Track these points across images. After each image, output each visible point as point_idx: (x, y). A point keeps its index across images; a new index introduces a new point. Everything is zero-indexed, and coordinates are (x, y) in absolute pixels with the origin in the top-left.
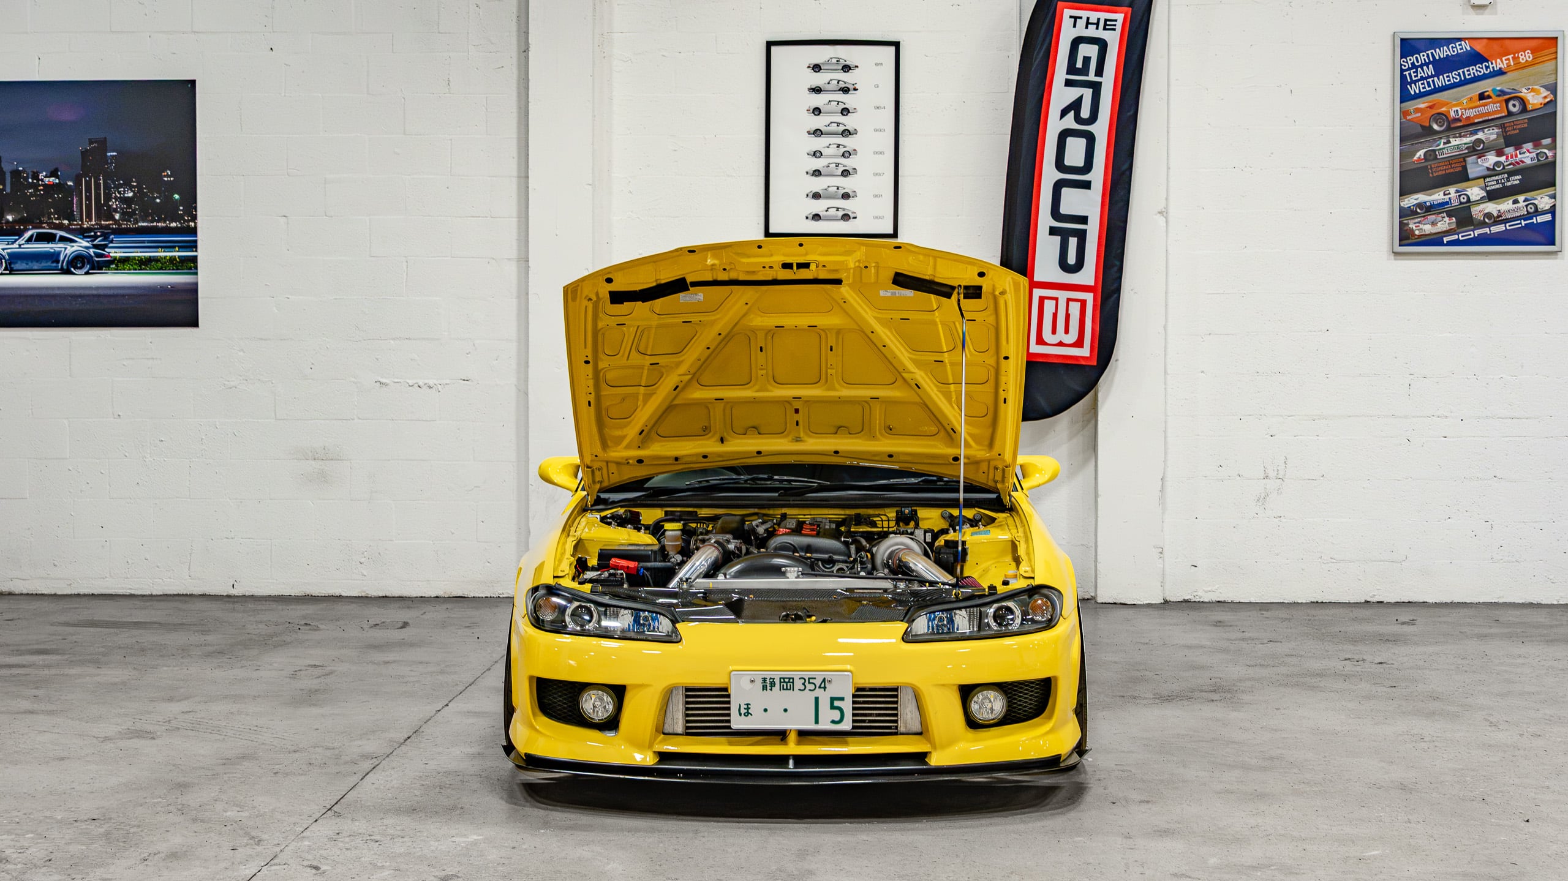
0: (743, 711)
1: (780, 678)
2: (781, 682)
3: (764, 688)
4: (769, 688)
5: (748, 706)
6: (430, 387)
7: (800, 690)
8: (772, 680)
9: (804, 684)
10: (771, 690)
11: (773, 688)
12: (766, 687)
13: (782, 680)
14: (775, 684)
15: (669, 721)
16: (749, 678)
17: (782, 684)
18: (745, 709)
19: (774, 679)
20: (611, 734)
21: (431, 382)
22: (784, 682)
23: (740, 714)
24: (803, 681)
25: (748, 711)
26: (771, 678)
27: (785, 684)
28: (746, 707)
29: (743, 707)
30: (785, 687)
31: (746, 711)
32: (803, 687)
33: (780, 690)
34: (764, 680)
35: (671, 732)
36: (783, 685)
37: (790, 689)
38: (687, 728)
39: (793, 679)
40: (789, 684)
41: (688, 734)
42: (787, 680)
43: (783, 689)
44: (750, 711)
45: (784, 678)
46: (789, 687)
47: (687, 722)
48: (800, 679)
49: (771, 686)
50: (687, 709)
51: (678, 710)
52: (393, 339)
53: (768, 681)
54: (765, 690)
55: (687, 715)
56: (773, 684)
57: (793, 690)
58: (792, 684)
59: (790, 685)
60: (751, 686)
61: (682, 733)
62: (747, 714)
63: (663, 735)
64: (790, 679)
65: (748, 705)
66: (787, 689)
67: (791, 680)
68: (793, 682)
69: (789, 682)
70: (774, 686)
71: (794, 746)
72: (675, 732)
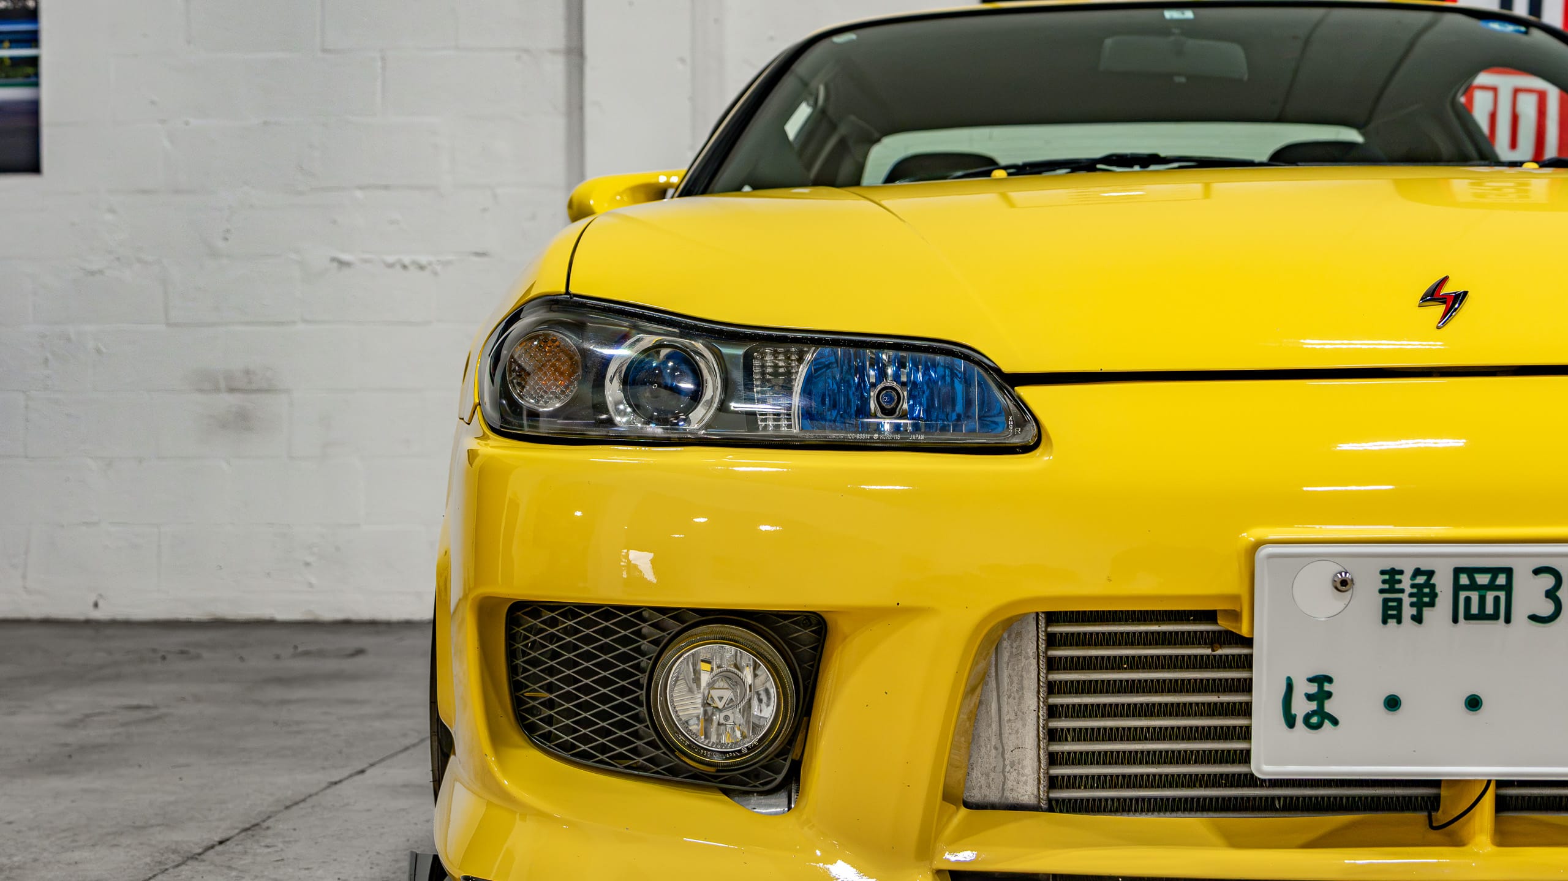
0: (1301, 707)
1: (1457, 571)
2: (1457, 588)
3: (1390, 613)
4: (1408, 611)
5: (1321, 687)
6: (422, 268)
7: (1534, 618)
8: (1421, 580)
9: (1551, 594)
10: (1418, 619)
11: (1427, 612)
12: (1399, 608)
13: (1464, 580)
14: (1433, 595)
15: (986, 757)
16: (1329, 571)
17: (1463, 595)
18: (1310, 697)
19: (1430, 574)
20: (770, 808)
21: (423, 260)
22: (1473, 586)
23: (1290, 722)
24: (1548, 581)
25: (1321, 706)
26: (1418, 572)
27: (1475, 596)
28: (1313, 688)
29: (1303, 687)
30: (1475, 610)
31: (1313, 706)
32: (1546, 608)
33: (1455, 620)
34: (1391, 576)
35: (993, 797)
36: (1468, 600)
37: (1495, 617)
38: (1054, 783)
39: (1509, 572)
40: (1490, 597)
41: (1054, 806)
42: (1483, 579)
43: (1469, 617)
44: (1330, 707)
45: (1471, 572)
46: (1489, 609)
47: (1054, 759)
48: (1537, 572)
49: (1419, 606)
50: (1053, 712)
51: (1019, 715)
52: (360, 188)
53: (1406, 583)
54: (1392, 623)
55: (1053, 735)
56: (1425, 596)
57: (1508, 620)
58: (1502, 595)
59: (1497, 599)
60: (1335, 603)
61: (1033, 801)
62: (1319, 719)
63: (964, 811)
64: (1495, 572)
65: (1322, 680)
66: (1482, 616)
67: (1501, 580)
68: (1508, 588)
69: (1491, 586)
70: (1432, 604)
71: (1491, 849)
72: (1012, 797)
